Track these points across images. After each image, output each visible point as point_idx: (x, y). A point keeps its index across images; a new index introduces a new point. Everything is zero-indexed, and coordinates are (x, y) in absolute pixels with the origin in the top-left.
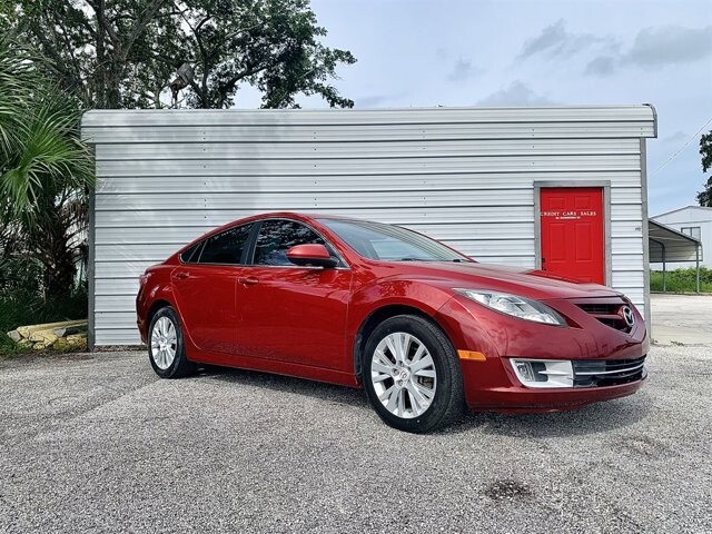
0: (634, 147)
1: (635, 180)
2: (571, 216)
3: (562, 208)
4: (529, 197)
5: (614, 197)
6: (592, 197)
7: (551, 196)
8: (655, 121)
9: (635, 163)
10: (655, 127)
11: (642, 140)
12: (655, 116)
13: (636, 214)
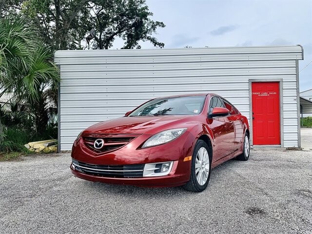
0: (293, 64)
1: (294, 78)
2: (265, 94)
3: (262, 91)
4: (247, 86)
5: (284, 86)
6: (275, 86)
7: (256, 86)
8: (302, 53)
9: (293, 71)
10: (303, 55)
11: (297, 61)
12: (302, 50)
13: (294, 93)
